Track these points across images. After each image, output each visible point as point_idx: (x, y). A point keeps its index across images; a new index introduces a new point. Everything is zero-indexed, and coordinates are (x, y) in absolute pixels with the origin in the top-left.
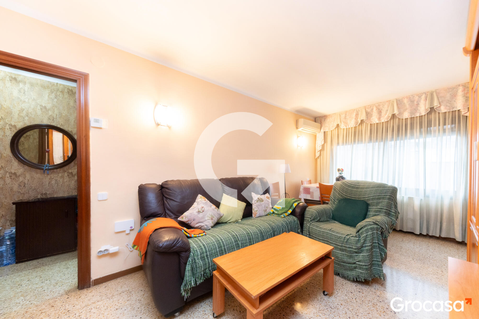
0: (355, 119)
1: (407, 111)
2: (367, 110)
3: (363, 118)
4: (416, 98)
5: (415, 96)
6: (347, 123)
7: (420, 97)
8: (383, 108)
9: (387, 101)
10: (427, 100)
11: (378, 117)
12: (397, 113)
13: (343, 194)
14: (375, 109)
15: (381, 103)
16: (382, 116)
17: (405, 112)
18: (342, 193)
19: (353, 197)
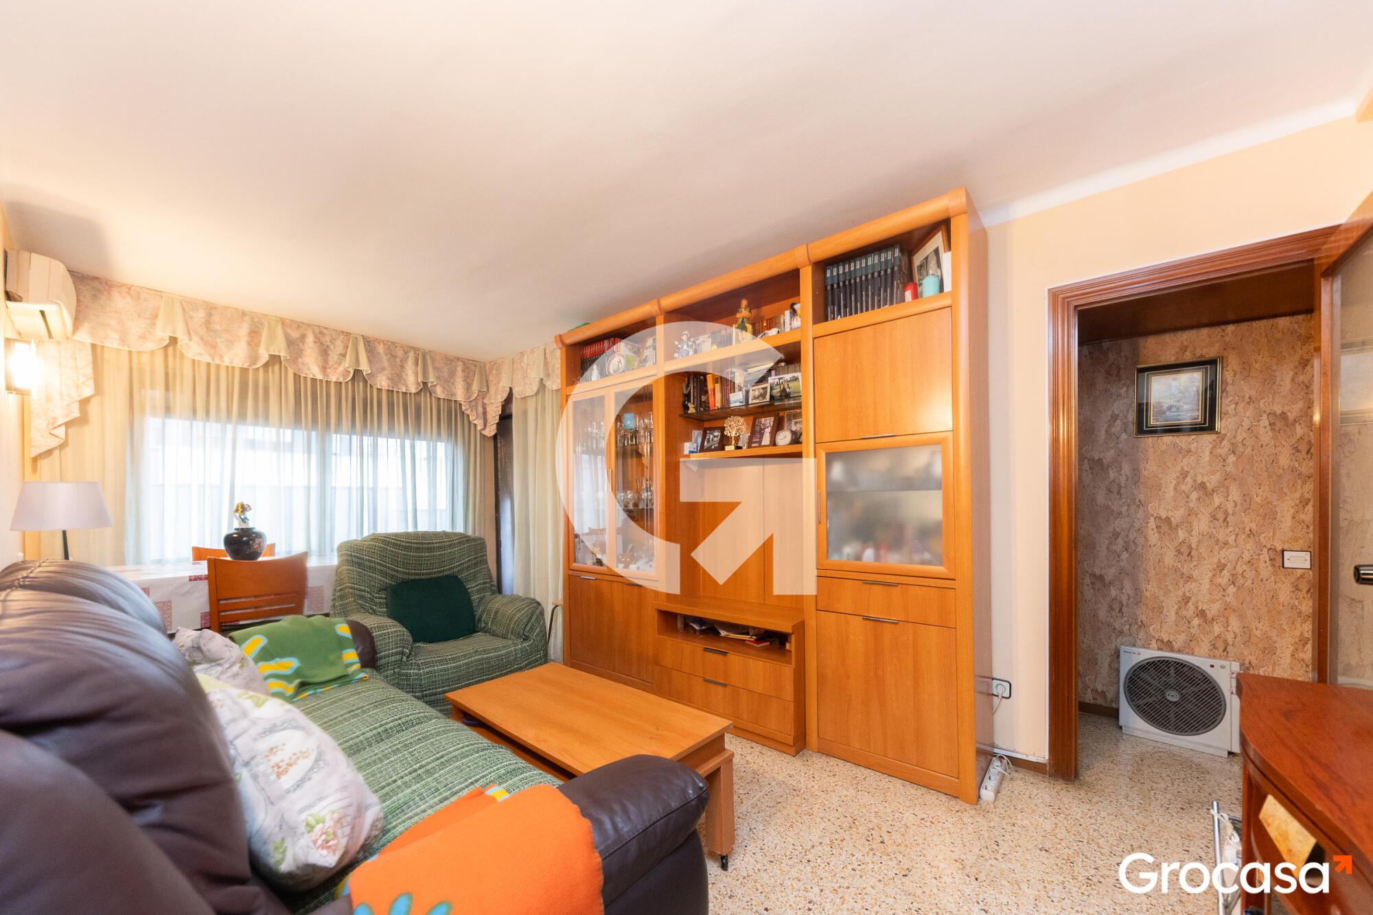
0: (249, 344)
1: (386, 372)
2: (289, 331)
3: (279, 352)
4: (400, 353)
5: (399, 348)
6: (215, 347)
7: (406, 353)
8: (332, 346)
9: (342, 332)
10: (417, 364)
11: (321, 364)
12: (366, 371)
13: (397, 571)
14: (310, 339)
15: (327, 328)
16: (330, 364)
17: (380, 374)
18: (393, 569)
19: (425, 573)
